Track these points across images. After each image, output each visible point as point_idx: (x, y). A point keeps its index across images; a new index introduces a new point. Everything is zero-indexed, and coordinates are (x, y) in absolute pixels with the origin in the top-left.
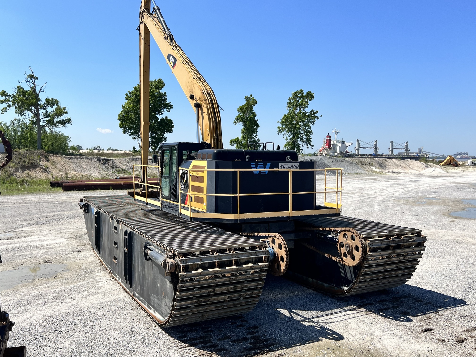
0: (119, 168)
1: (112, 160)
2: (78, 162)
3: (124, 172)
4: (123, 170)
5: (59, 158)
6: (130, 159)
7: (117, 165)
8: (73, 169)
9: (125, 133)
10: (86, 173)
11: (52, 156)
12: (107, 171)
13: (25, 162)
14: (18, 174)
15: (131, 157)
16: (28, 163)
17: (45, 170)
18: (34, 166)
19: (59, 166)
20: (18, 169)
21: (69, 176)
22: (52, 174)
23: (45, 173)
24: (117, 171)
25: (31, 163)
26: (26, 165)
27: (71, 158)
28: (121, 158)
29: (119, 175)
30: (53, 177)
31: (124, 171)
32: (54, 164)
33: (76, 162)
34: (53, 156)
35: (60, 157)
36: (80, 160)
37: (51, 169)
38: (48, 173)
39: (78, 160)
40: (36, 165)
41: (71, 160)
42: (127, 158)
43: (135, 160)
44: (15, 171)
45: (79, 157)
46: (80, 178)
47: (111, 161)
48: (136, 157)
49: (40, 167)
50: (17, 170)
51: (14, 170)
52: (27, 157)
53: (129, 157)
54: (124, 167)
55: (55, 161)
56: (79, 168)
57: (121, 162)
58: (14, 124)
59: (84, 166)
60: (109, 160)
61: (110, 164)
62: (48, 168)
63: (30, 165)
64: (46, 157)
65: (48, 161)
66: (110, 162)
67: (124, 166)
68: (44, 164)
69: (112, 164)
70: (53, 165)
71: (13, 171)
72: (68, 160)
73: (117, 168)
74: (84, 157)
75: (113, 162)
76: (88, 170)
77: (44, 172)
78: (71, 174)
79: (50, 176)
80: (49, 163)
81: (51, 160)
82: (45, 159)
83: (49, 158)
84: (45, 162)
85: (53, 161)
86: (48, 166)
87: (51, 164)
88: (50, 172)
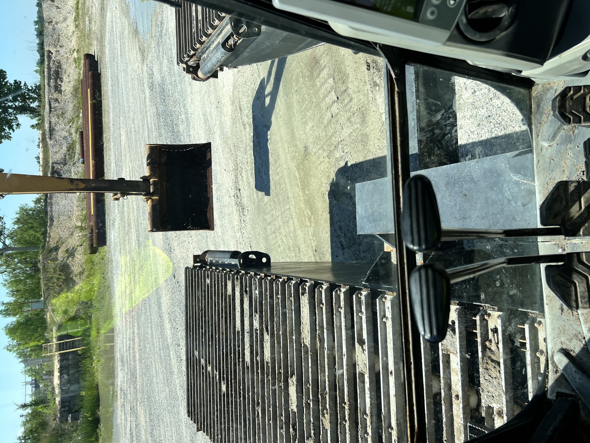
0: (65, 156)
1: (53, 163)
2: (57, 210)
3: (73, 149)
4: (69, 151)
5: (52, 234)
6: (51, 139)
7: (61, 157)
8: (69, 217)
9: (11, 137)
10: (75, 202)
11: (48, 243)
12: (71, 173)
13: (58, 279)
15: (47, 136)
16: (60, 275)
17: (71, 253)
18: (65, 268)
19: (64, 234)
20: (70, 287)
21: (79, 224)
22: (76, 245)
23: (76, 254)
24: (70, 158)
25: (60, 271)
26: (64, 277)
27: (52, 220)
28: (50, 151)
29: (76, 157)
30: (81, 245)
31: (71, 148)
32: (61, 241)
33: (56, 213)
34: (49, 241)
35: (49, 233)
36: (54, 207)
37: (68, 247)
38: (75, 250)
39: (54, 209)
40: (64, 266)
41: (54, 219)
42: (49, 142)
43: (53, 132)
45: (49, 209)
46: (82, 210)
47: (55, 165)
48: (48, 130)
49: (67, 260)
50: (71, 289)
52: (50, 276)
53: (48, 140)
54: (65, 148)
55: (57, 240)
56: (66, 210)
57: (56, 152)
58: (5, 271)
59: (64, 202)
60: (53, 167)
61: (59, 167)
62: (67, 251)
63: (63, 272)
64: (51, 251)
65: (56, 249)
66: (56, 168)
67: (62, 148)
68: (61, 254)
69: (59, 164)
70: (63, 243)
71: (72, 295)
72: (55, 223)
73: (65, 158)
74: (49, 201)
75: (56, 163)
76: (70, 198)
77: (74, 256)
78: (77, 221)
79: (79, 248)
80: (60, 248)
81: (55, 245)
82: (54, 253)
83: (52, 247)
84: (59, 253)
85: (57, 242)
86: (65, 250)
87: (62, 245)
88: (73, 248)
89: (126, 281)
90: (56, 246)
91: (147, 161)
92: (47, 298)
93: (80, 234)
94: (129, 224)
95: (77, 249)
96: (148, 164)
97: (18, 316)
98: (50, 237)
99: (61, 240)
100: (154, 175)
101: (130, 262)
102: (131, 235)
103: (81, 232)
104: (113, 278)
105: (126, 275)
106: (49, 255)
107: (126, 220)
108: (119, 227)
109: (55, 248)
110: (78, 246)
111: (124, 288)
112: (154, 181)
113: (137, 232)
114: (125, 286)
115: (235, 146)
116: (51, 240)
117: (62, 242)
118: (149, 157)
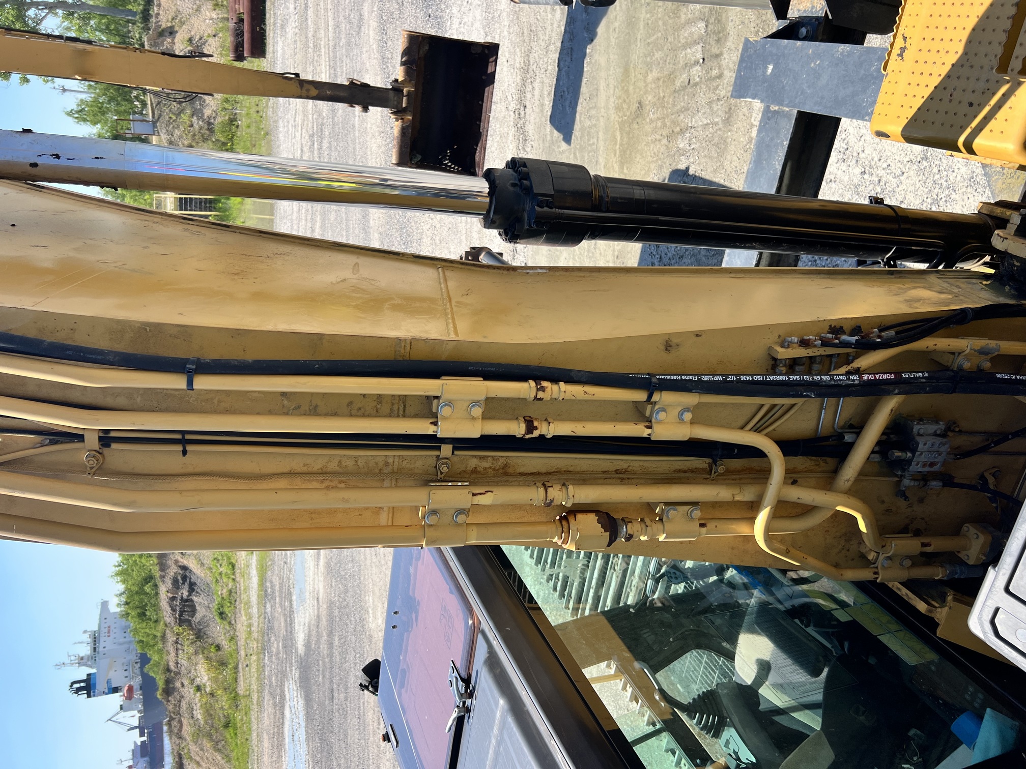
11: (157, 17)
14: (207, 112)
17: (197, 46)
20: (196, 109)
22: (206, 34)
30: (214, 36)
34: (158, 14)
37: (193, 34)
38: (204, 43)
44: (201, 117)
50: (197, 113)
51: (198, 119)
55: (173, 14)
62: (190, 40)
64: (161, 33)
65: (171, 32)
68: (180, 45)
70: (182, 23)
71: (201, 123)
79: (211, 41)
80: (177, 32)
81: (169, 24)
82: (169, 40)
83: (164, 26)
84: (176, 40)
85: (173, 19)
86: (187, 37)
87: (180, 27)
88: (201, 38)
89: (304, 142)
90: (170, 27)
91: (402, 58)
92: (159, 118)
93: (214, 16)
94: (316, 47)
95: (207, 41)
96: (403, 64)
97: (99, 126)
98: (159, 5)
99: (180, 17)
100: (410, 81)
101: (313, 115)
102: (318, 68)
103: (215, 10)
104: (276, 122)
105: (304, 131)
106: (159, 41)
107: (310, 35)
108: (295, 41)
109: (169, 30)
110: (209, 36)
111: (299, 151)
112: (409, 92)
113: (332, 71)
114: (302, 151)
115: (531, 31)
116: (161, 12)
117: (180, 21)
118: (406, 52)
